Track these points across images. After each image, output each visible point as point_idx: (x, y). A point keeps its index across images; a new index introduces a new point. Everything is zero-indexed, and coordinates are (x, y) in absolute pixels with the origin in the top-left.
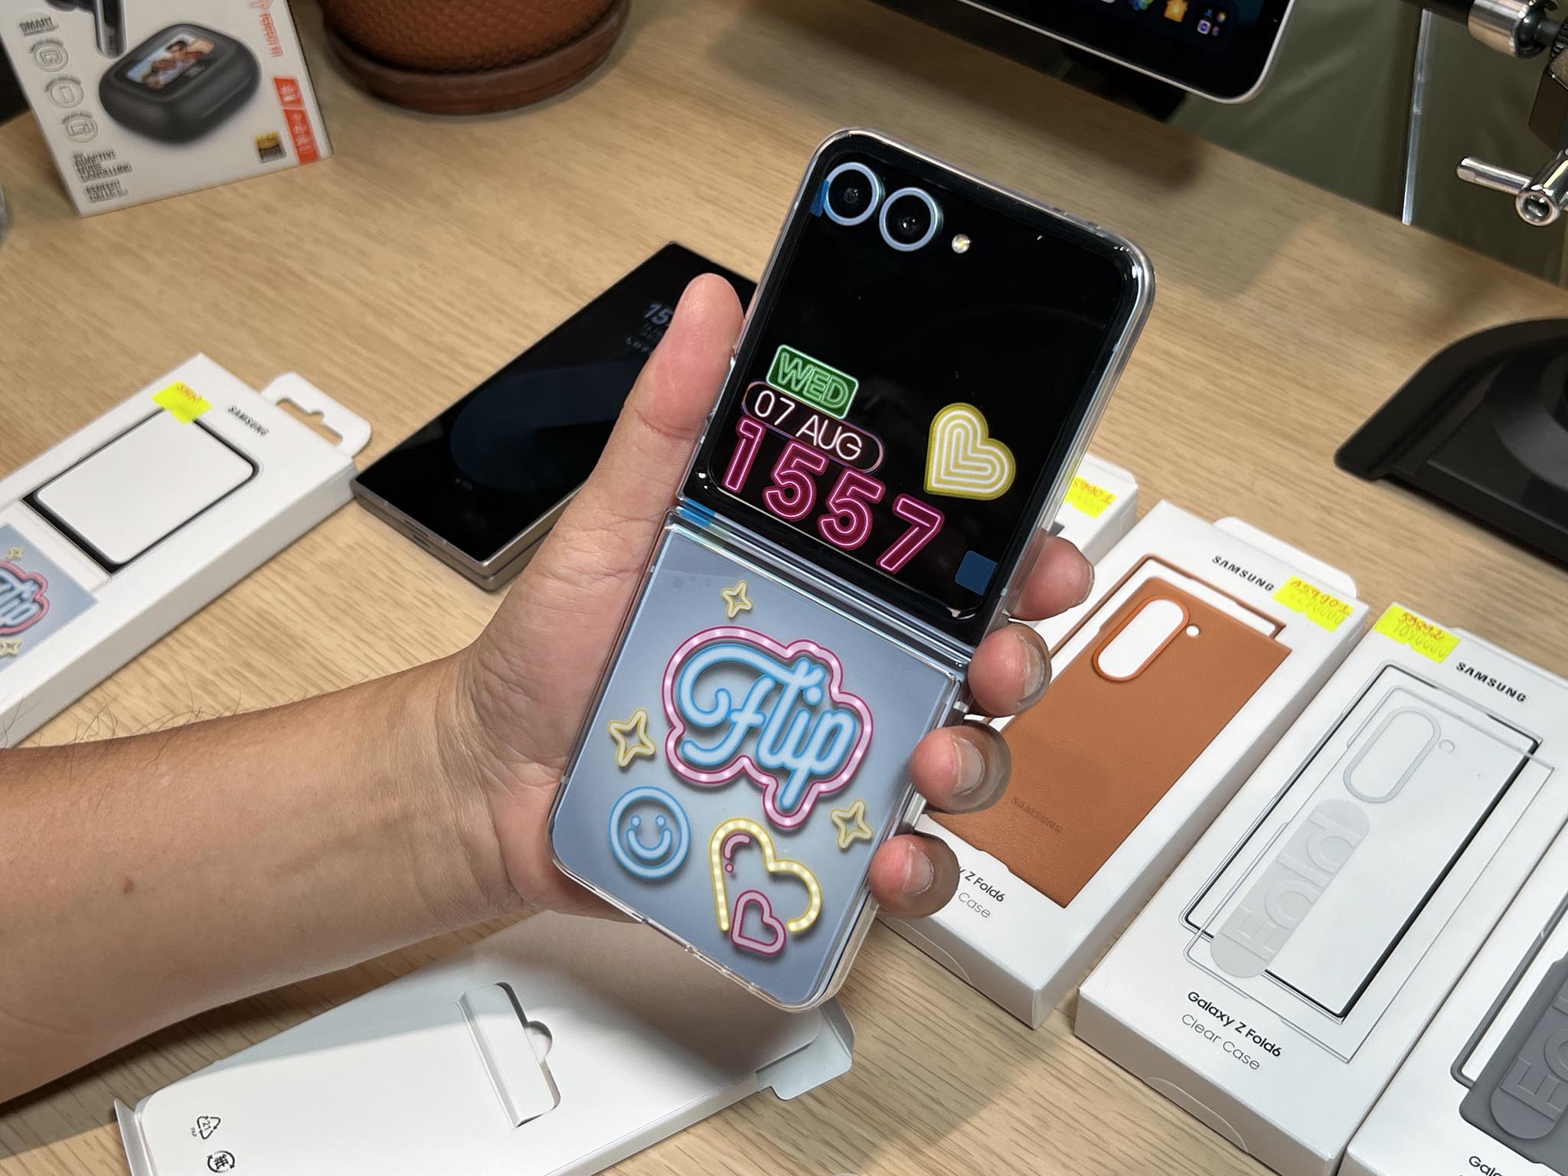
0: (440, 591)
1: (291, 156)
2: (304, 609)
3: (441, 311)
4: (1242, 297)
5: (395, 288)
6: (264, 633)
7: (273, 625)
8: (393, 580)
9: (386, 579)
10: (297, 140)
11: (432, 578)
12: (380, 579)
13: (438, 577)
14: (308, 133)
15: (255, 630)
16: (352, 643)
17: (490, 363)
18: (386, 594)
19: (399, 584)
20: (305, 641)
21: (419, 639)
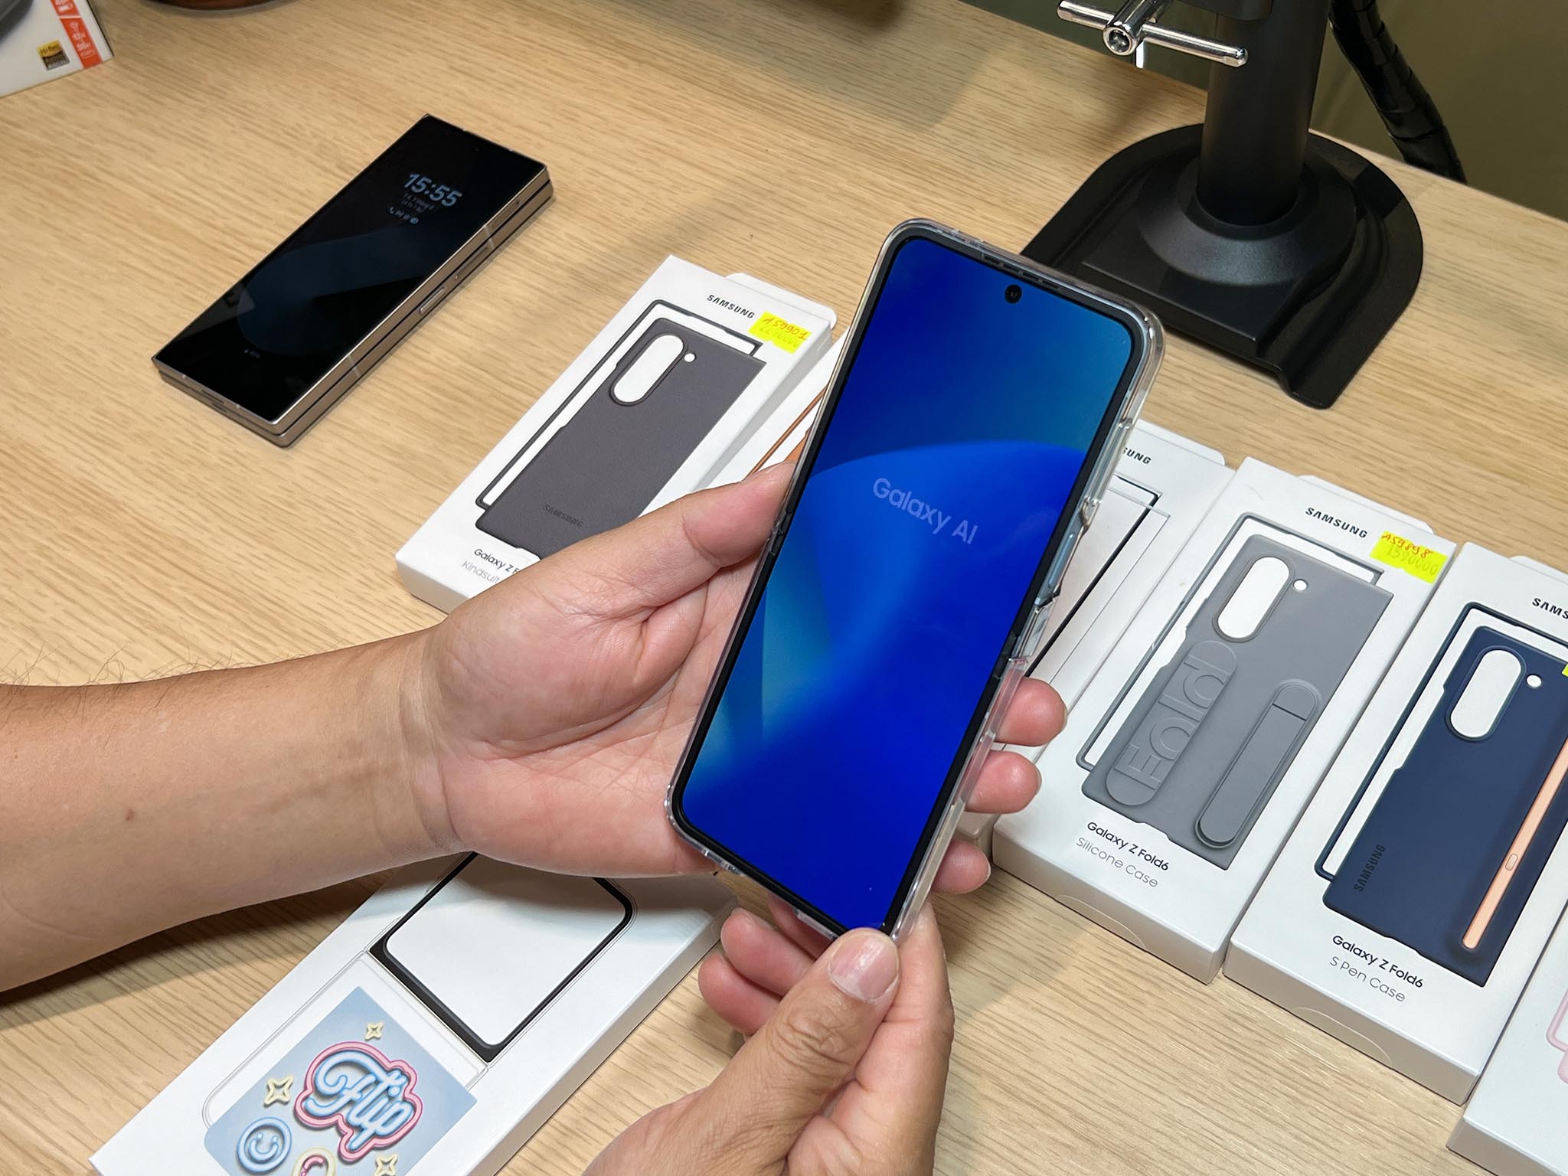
0: (240, 451)
1: (74, 62)
2: (123, 478)
3: (223, 196)
4: (938, 126)
5: (181, 178)
6: (89, 500)
7: (98, 494)
8: (199, 445)
9: (192, 445)
10: (78, 46)
11: (234, 440)
12: (186, 444)
13: (238, 439)
14: (87, 39)
15: (80, 500)
16: (166, 502)
17: (272, 242)
18: (193, 457)
19: (203, 447)
20: (125, 504)
21: (225, 493)
